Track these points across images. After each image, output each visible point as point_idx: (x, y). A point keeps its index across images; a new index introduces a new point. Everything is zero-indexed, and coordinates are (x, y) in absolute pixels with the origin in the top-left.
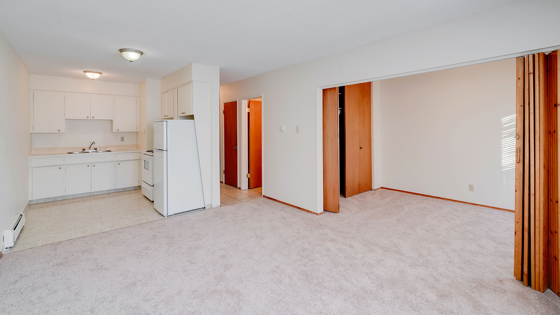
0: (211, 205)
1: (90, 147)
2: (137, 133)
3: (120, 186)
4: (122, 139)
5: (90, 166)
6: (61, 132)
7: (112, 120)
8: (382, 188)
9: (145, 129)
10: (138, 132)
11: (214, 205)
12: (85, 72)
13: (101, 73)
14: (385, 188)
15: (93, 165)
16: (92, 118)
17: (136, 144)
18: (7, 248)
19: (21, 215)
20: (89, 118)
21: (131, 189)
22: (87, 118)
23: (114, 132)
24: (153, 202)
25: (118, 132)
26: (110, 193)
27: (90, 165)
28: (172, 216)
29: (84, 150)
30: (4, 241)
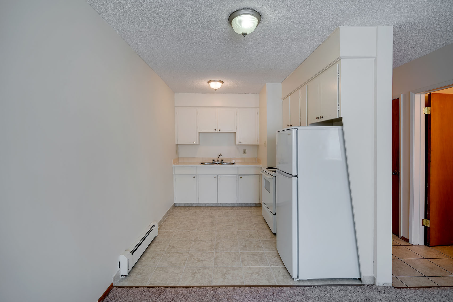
0: (375, 279)
1: (218, 158)
2: (257, 146)
3: (242, 201)
4: (245, 152)
5: (217, 178)
6: (196, 144)
7: (235, 133)
9: (265, 142)
10: (259, 145)
11: (380, 282)
12: (209, 82)
13: (222, 82)
15: (219, 176)
16: (218, 131)
17: (257, 158)
18: (122, 276)
19: (154, 226)
20: (216, 131)
21: (252, 205)
22: (214, 131)
23: (237, 145)
24: (275, 234)
25: (241, 145)
26: (233, 206)
27: (216, 176)
29: (214, 161)
30: (119, 267)
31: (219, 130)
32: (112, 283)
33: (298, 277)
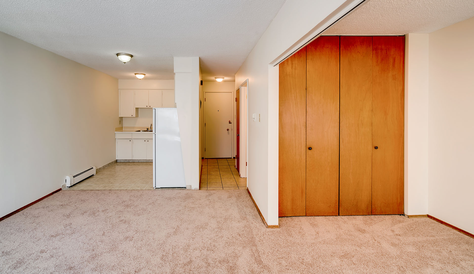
0: (191, 186)
6: (134, 117)
8: (429, 216)
11: (193, 188)
12: (135, 74)
13: (145, 75)
14: (434, 219)
18: (67, 187)
19: (92, 168)
20: (148, 107)
22: (146, 107)
27: (146, 140)
28: (159, 189)
29: (147, 129)
30: (66, 182)
31: (150, 106)
32: (61, 188)
33: (155, 187)
